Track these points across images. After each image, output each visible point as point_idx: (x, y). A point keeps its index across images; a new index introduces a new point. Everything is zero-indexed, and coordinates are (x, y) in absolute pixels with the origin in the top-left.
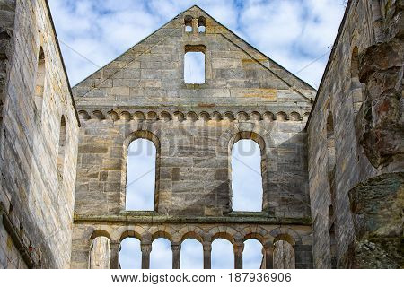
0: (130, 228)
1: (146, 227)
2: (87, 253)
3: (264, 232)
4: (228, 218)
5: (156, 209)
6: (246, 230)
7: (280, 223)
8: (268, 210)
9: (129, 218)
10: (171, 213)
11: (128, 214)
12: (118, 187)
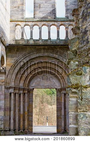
0: (27, 23)
1: (31, 23)
2: (15, 31)
3: (66, 24)
4: (55, 20)
5: (34, 17)
6: (60, 23)
7: (70, 21)
8: (67, 17)
9: (26, 20)
10: (39, 18)
11: (26, 19)
12: (23, 10)
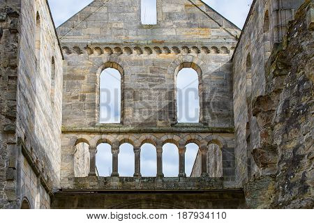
0: (104, 136)
1: (115, 136)
2: (73, 156)
3: (200, 139)
4: (174, 129)
5: (122, 123)
6: (187, 137)
7: (212, 132)
8: (204, 122)
9: (103, 129)
10: (133, 125)
11: (101, 126)
12: (94, 106)
